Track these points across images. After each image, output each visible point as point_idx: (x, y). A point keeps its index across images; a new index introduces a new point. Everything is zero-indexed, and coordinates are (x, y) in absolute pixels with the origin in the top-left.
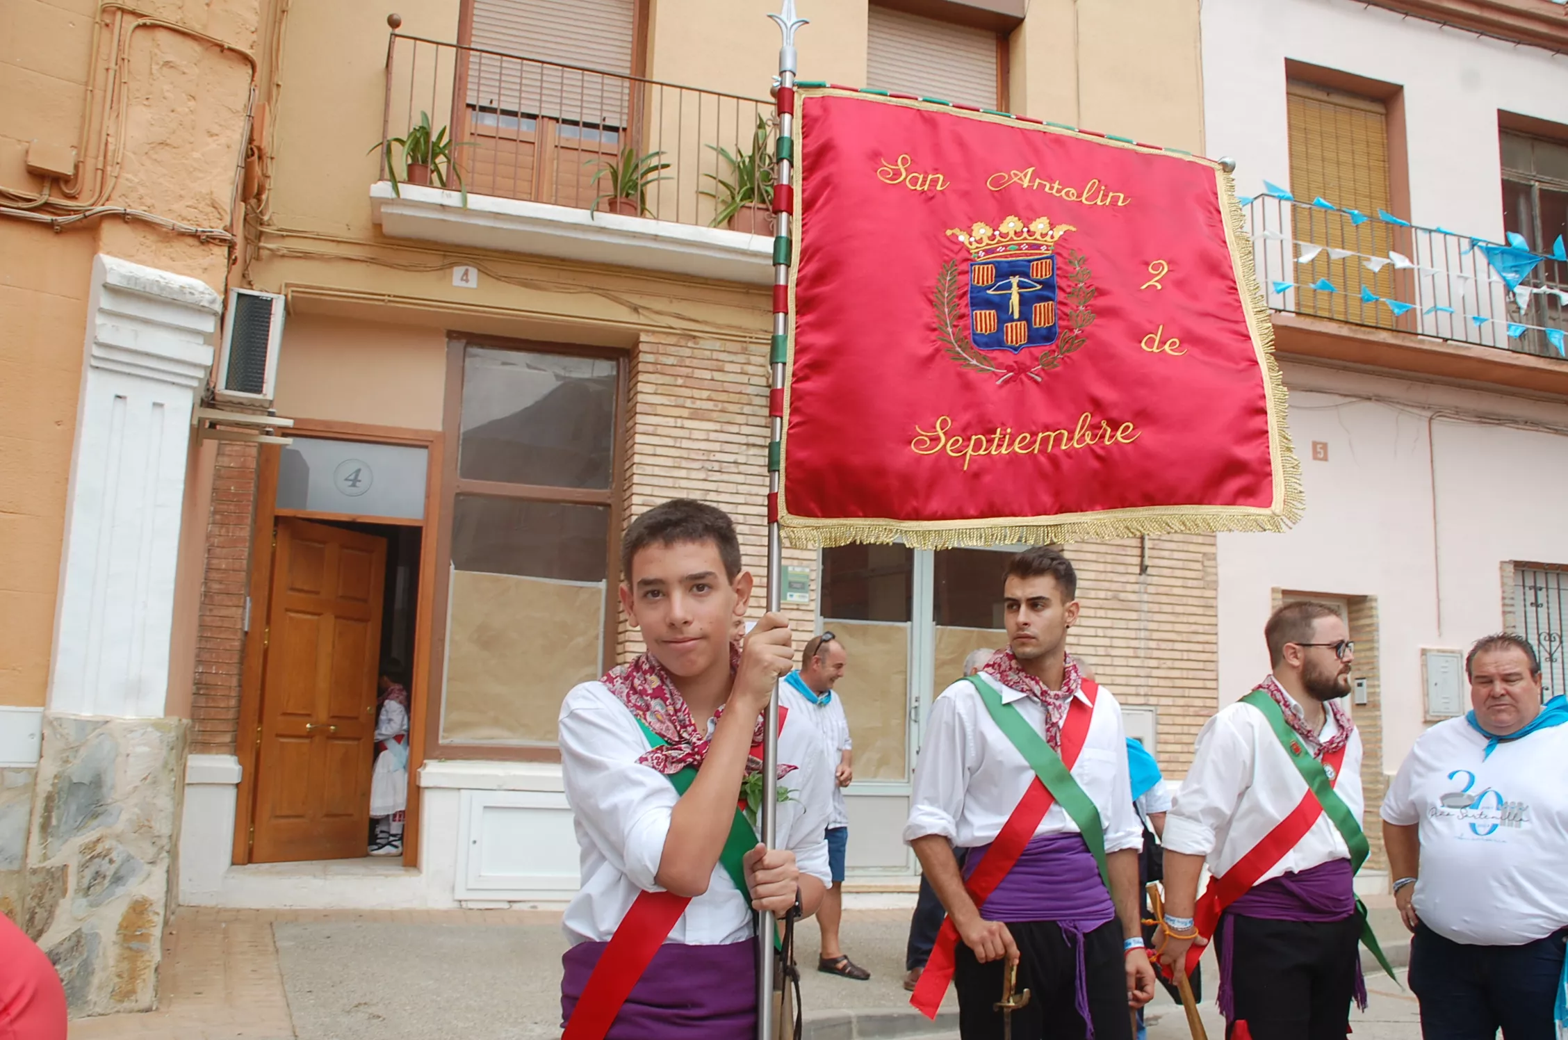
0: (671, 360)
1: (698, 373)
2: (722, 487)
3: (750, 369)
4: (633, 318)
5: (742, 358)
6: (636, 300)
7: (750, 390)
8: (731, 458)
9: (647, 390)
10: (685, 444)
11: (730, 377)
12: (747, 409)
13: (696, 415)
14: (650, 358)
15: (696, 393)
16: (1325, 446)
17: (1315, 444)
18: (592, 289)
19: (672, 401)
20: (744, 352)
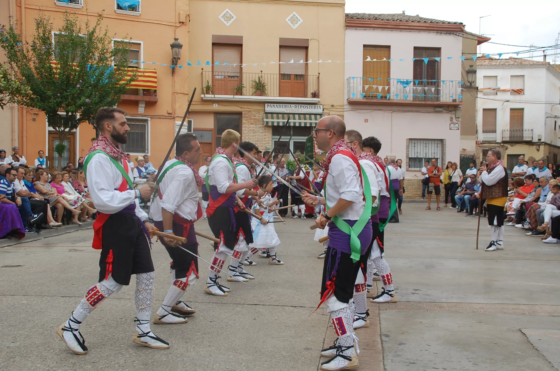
0: (247, 115)
1: (252, 117)
2: (256, 135)
3: (260, 116)
4: (241, 109)
5: (258, 114)
6: (241, 106)
7: (260, 119)
8: (257, 130)
9: (244, 121)
10: (250, 128)
11: (257, 117)
12: (260, 122)
13: (251, 124)
14: (244, 115)
15: (251, 120)
16: (367, 120)
17: (365, 120)
18: (235, 105)
19: (248, 122)
20: (259, 113)
